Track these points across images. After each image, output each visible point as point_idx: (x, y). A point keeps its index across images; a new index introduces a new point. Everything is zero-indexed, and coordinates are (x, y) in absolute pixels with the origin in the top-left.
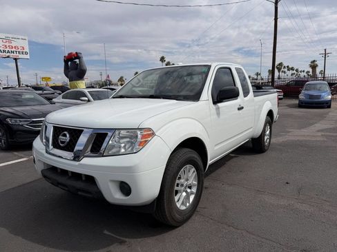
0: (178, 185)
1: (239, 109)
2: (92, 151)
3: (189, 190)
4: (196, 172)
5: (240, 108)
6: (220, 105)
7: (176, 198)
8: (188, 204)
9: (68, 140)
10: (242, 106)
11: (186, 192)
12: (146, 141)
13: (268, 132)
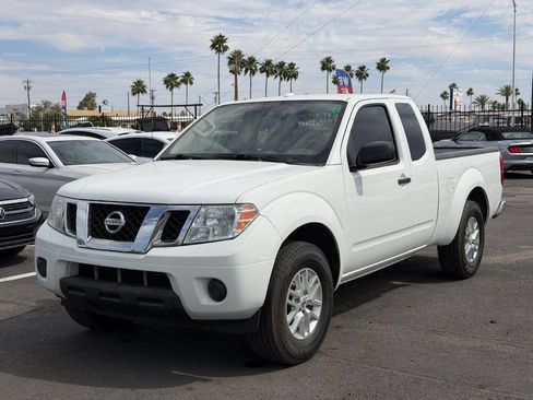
0: (291, 298)
1: (401, 182)
2: (163, 239)
3: (308, 311)
4: (319, 284)
5: (404, 181)
6: (363, 173)
7: (289, 318)
8: (306, 334)
9: (123, 224)
10: (407, 176)
11: (304, 312)
12: (246, 223)
13: (474, 236)
